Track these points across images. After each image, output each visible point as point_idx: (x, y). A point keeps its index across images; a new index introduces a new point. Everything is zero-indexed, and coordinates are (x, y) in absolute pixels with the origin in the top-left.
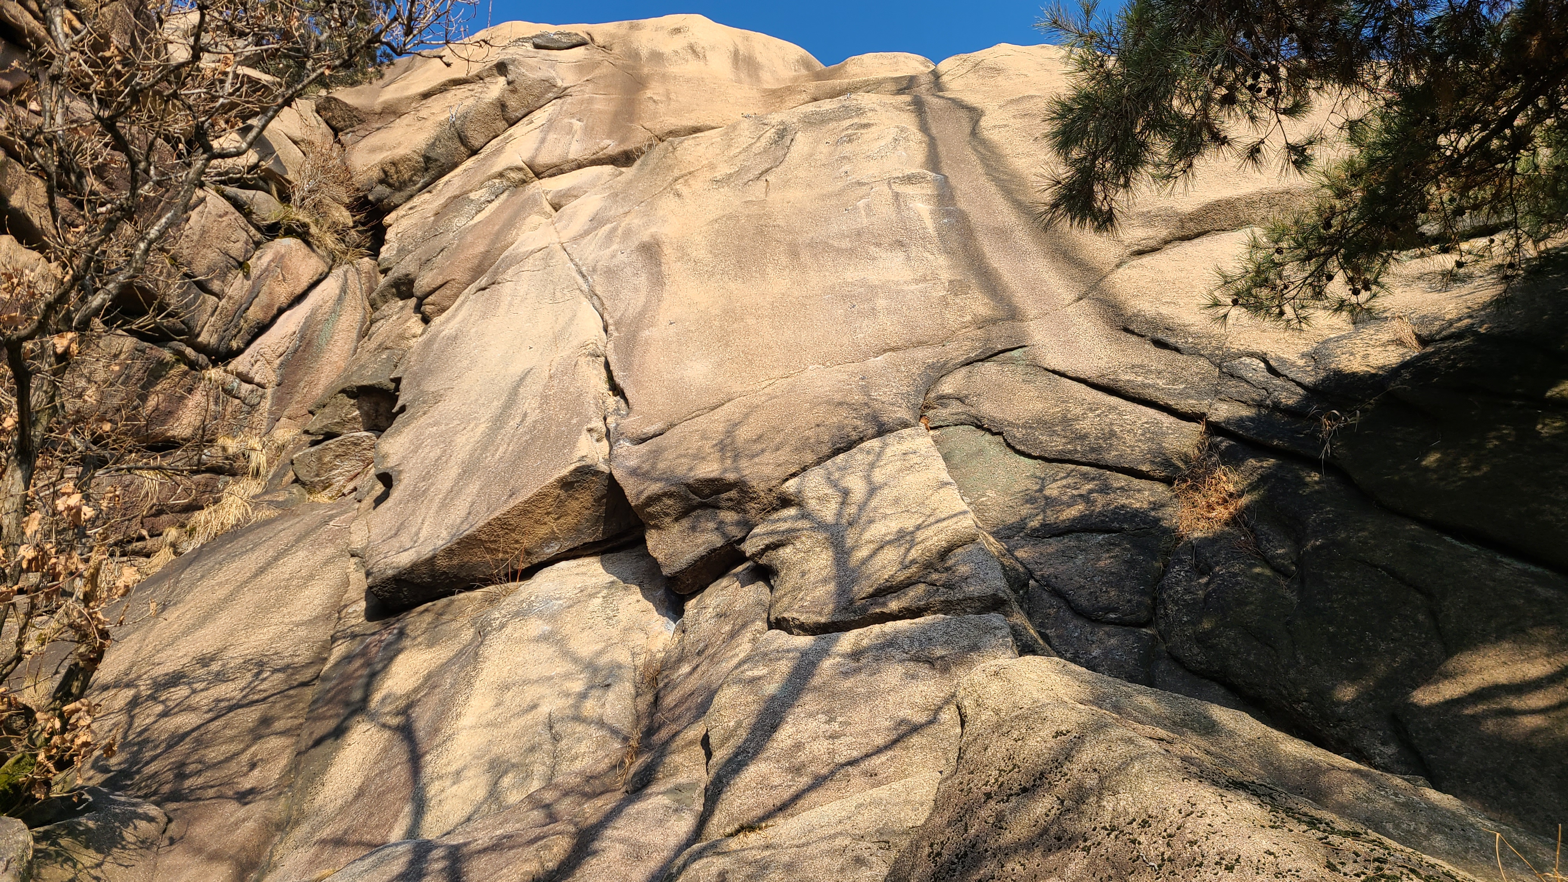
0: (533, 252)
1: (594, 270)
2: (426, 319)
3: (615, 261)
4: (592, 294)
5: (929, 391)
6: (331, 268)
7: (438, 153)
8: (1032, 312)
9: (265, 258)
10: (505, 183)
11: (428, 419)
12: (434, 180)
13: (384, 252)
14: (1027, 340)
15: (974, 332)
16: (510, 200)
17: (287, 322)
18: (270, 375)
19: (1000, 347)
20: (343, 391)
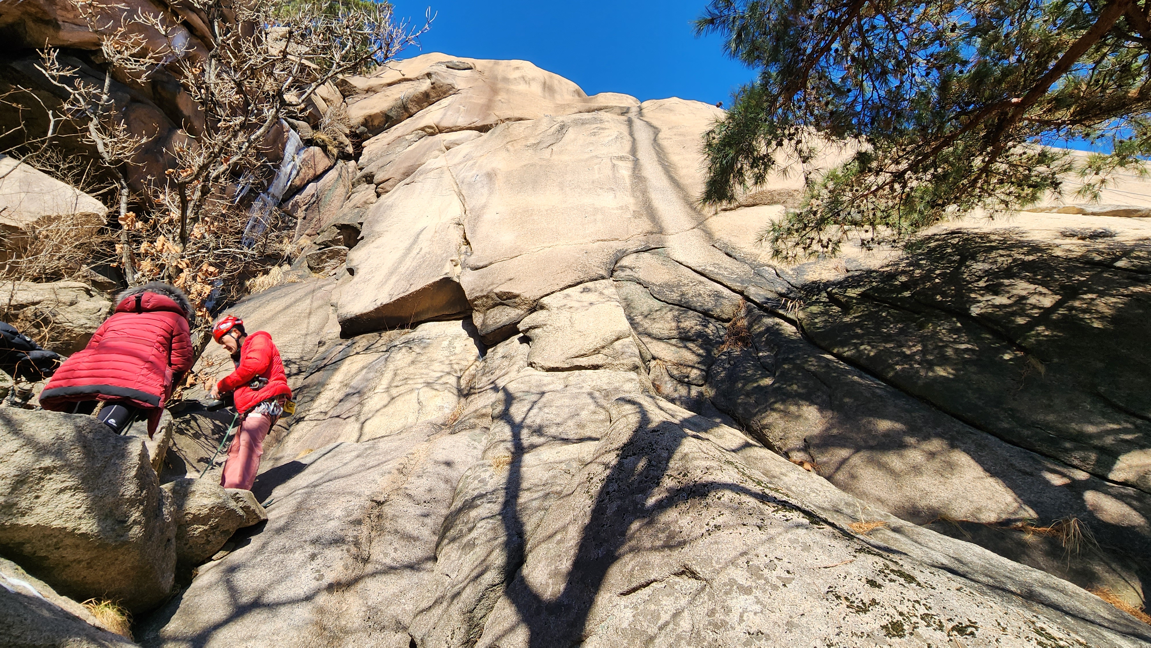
0: (433, 169)
1: (463, 182)
2: (378, 195)
3: (474, 179)
4: (460, 194)
5: (616, 263)
6: (335, 164)
7: (393, 114)
8: (671, 231)
9: (303, 155)
10: (424, 133)
11: (374, 245)
12: (389, 127)
13: (361, 160)
14: (667, 244)
15: (641, 237)
16: (426, 142)
17: (311, 188)
18: (300, 213)
19: (653, 246)
20: (335, 225)
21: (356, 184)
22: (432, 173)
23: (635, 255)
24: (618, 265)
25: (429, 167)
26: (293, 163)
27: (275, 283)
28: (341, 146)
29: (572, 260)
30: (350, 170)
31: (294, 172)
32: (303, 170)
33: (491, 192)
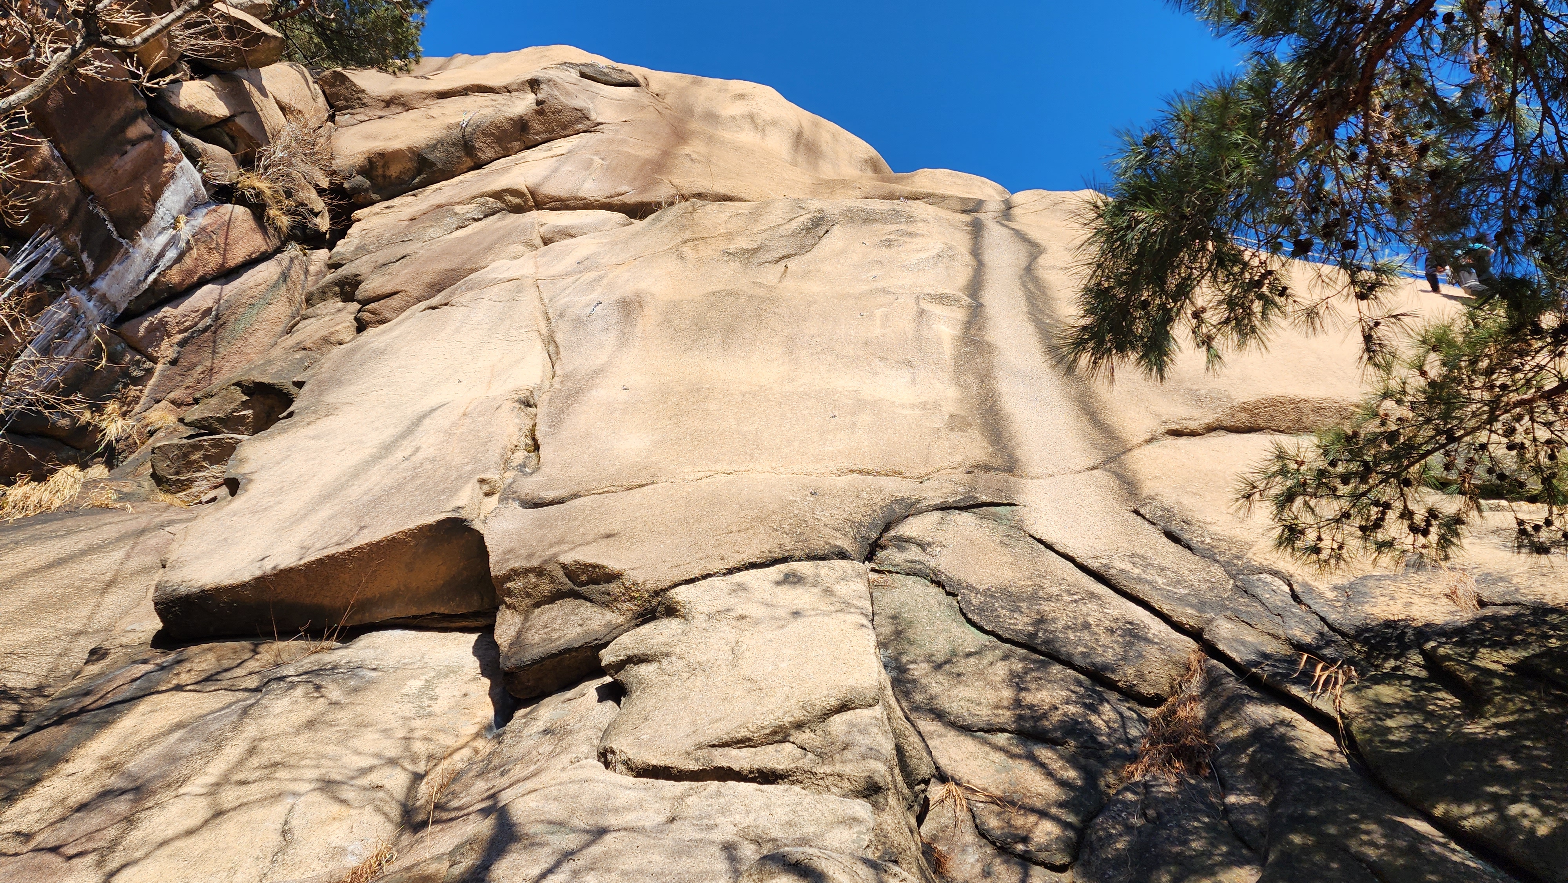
0: (503, 281)
1: (561, 315)
2: (361, 326)
3: (588, 310)
4: (550, 341)
5: (887, 527)
6: (279, 250)
7: (436, 156)
8: (1035, 470)
9: (202, 219)
10: (499, 204)
11: (311, 431)
12: (424, 184)
13: (342, 246)
14: (1019, 499)
15: (960, 476)
16: (499, 224)
17: (205, 296)
18: (167, 349)
19: (984, 498)
20: (238, 384)
21: (315, 299)
22: (496, 289)
23: (937, 515)
24: (892, 533)
25: (492, 276)
26: (172, 232)
27: (57, 503)
28: (301, 211)
29: (774, 506)
30: (312, 269)
31: (172, 254)
32: (194, 253)
33: (624, 341)
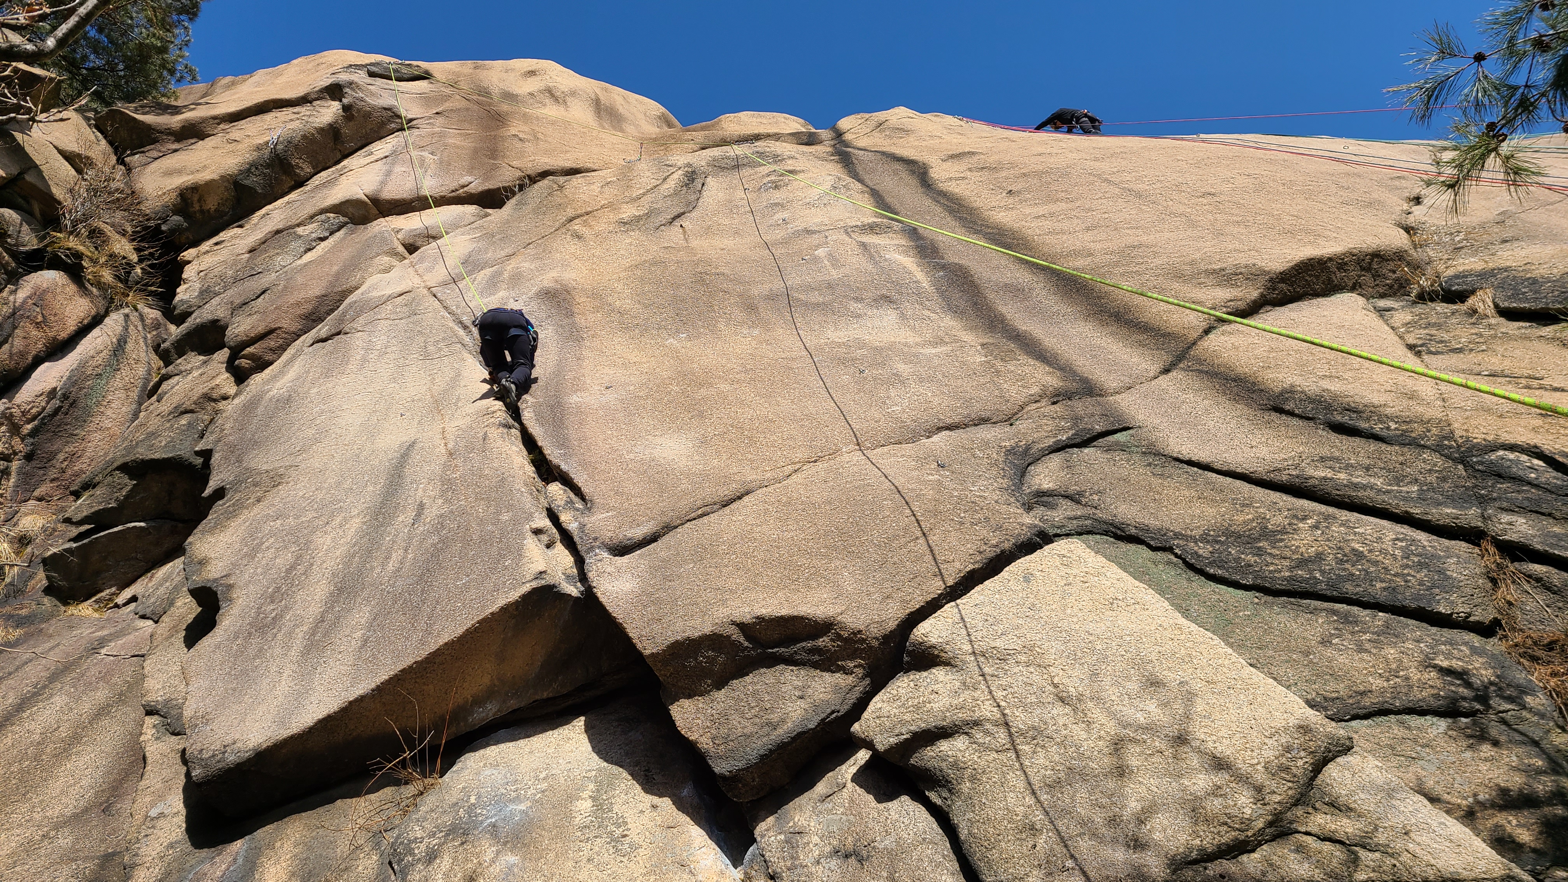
0: (391, 298)
2: (241, 375)
6: (108, 310)
7: (253, 181)
8: (1113, 385)
9: (20, 293)
10: (341, 218)
11: (265, 508)
12: (248, 213)
13: (182, 293)
16: (350, 239)
17: (45, 376)
18: (18, 444)
20: (122, 466)
21: (172, 355)
22: (388, 307)
25: (375, 294)
32: (21, 331)
